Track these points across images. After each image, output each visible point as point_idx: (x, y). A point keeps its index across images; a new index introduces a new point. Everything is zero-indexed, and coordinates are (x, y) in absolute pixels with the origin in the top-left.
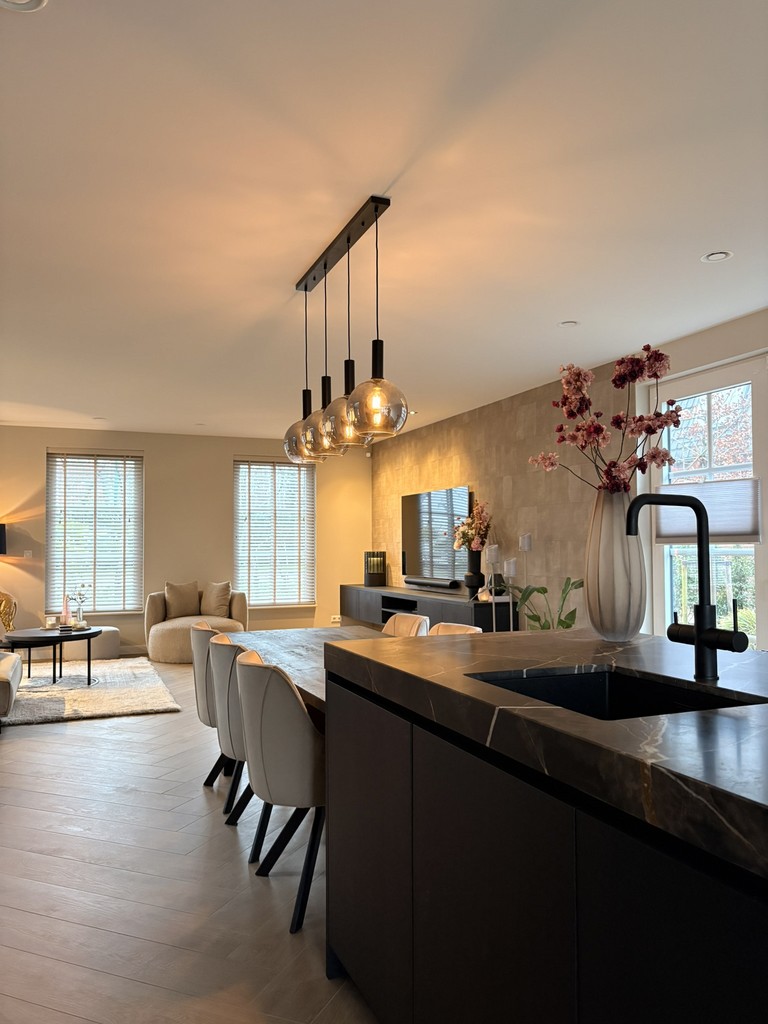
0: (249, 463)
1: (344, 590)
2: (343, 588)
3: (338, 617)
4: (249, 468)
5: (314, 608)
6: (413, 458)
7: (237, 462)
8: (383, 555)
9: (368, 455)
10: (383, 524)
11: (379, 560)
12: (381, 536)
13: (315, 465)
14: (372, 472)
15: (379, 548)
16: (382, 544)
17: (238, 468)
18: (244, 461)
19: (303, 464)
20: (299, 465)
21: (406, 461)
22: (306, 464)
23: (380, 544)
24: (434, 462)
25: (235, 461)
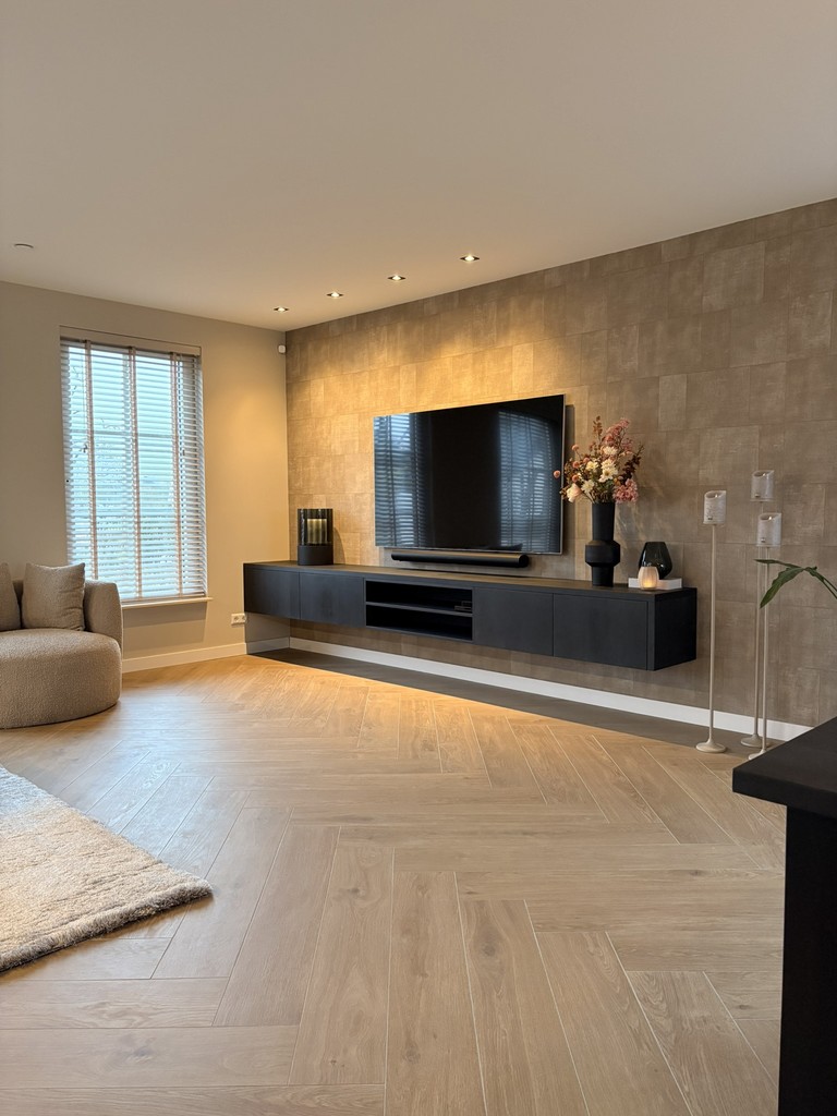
0: (87, 344)
1: (251, 572)
2: (250, 570)
3: (241, 615)
4: (89, 355)
5: (205, 603)
6: (400, 353)
7: (67, 340)
8: (327, 514)
9: (282, 349)
10: (319, 465)
11: (318, 523)
12: (313, 484)
13: (198, 357)
14: (287, 378)
15: (319, 504)
16: (316, 497)
17: (68, 352)
18: (77, 341)
19: (178, 355)
20: (171, 355)
21: (381, 357)
22: (184, 355)
23: (310, 497)
24: (459, 356)
25: (62, 338)
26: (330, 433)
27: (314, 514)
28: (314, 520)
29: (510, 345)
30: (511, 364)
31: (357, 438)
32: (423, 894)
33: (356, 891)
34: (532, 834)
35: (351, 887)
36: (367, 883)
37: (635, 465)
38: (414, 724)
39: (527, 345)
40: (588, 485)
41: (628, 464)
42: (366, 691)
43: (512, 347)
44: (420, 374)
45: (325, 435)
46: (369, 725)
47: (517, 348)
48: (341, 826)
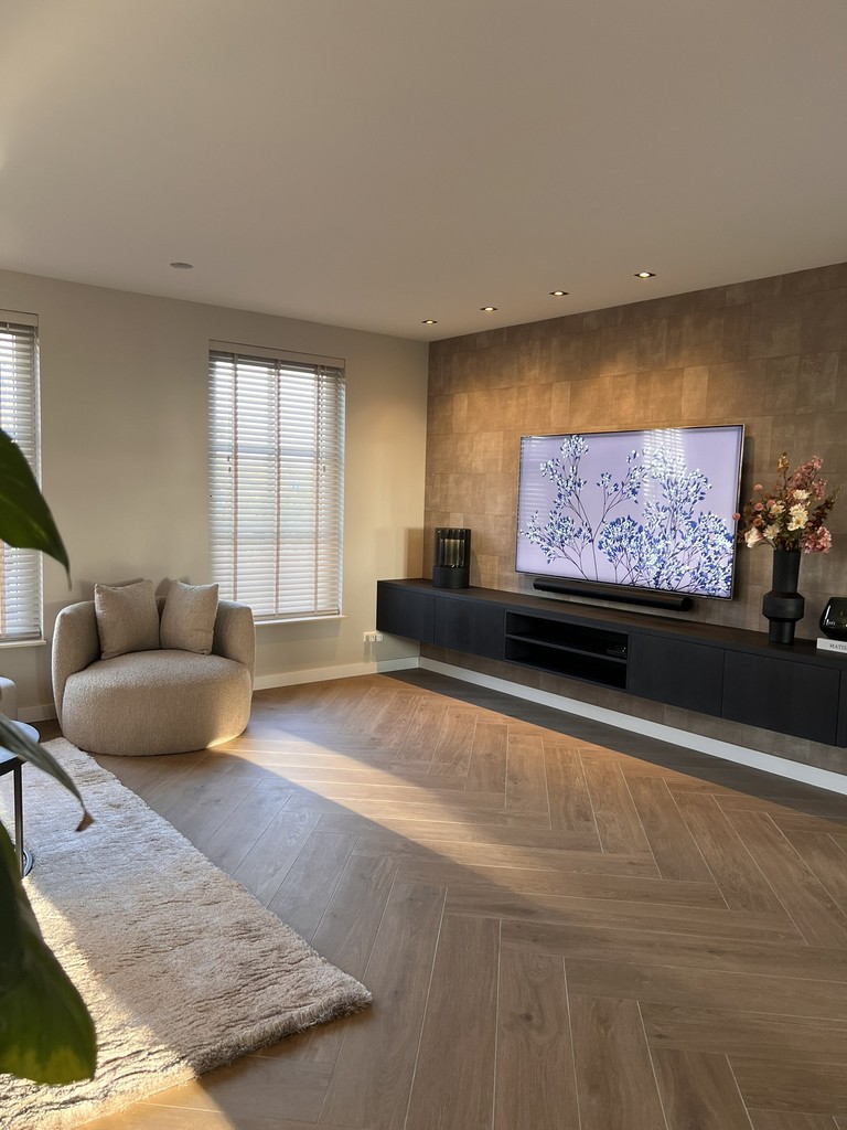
0: (234, 357)
1: (384, 588)
4: (235, 369)
5: (339, 620)
6: (553, 370)
7: (216, 355)
8: (466, 535)
10: (458, 482)
11: (455, 544)
12: (450, 501)
13: (343, 369)
14: (429, 391)
15: (457, 523)
16: (452, 515)
17: (214, 366)
18: (226, 354)
19: (323, 367)
20: (316, 368)
21: (532, 373)
22: (329, 368)
23: (446, 515)
24: (621, 376)
25: (211, 352)
26: (471, 450)
27: (451, 534)
28: (452, 541)
29: (681, 366)
30: (681, 388)
31: (501, 457)
32: (606, 1030)
33: (528, 1018)
34: (720, 953)
35: (523, 1011)
36: (540, 1007)
37: (827, 511)
38: (563, 782)
39: (701, 368)
40: (771, 533)
41: (819, 508)
42: (504, 730)
43: (683, 369)
44: (575, 393)
45: (466, 451)
46: (513, 778)
47: (689, 372)
48: (501, 918)
